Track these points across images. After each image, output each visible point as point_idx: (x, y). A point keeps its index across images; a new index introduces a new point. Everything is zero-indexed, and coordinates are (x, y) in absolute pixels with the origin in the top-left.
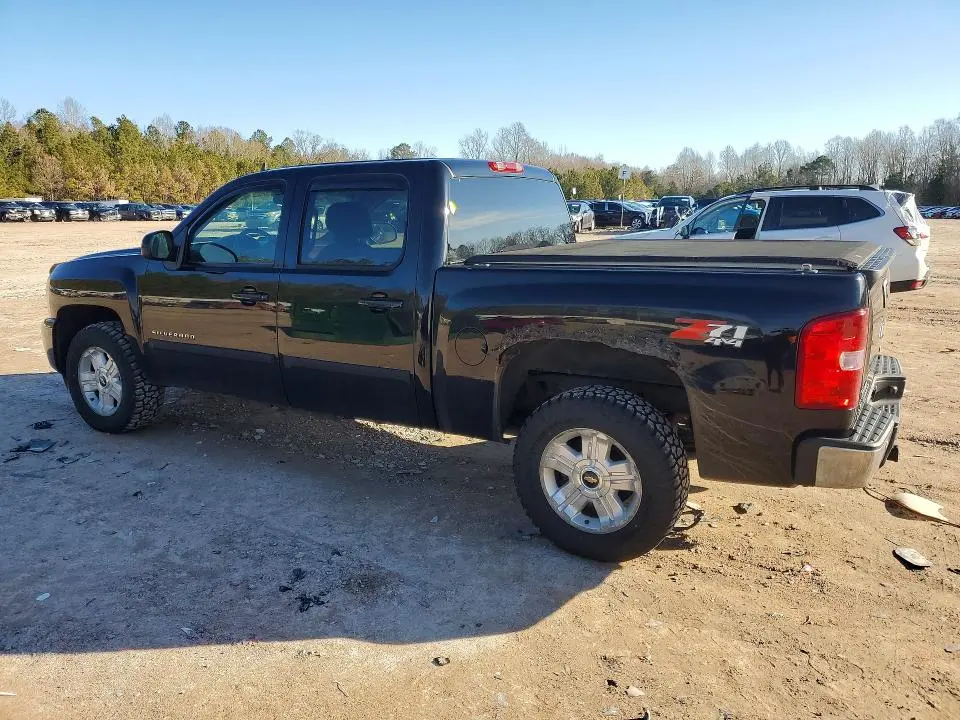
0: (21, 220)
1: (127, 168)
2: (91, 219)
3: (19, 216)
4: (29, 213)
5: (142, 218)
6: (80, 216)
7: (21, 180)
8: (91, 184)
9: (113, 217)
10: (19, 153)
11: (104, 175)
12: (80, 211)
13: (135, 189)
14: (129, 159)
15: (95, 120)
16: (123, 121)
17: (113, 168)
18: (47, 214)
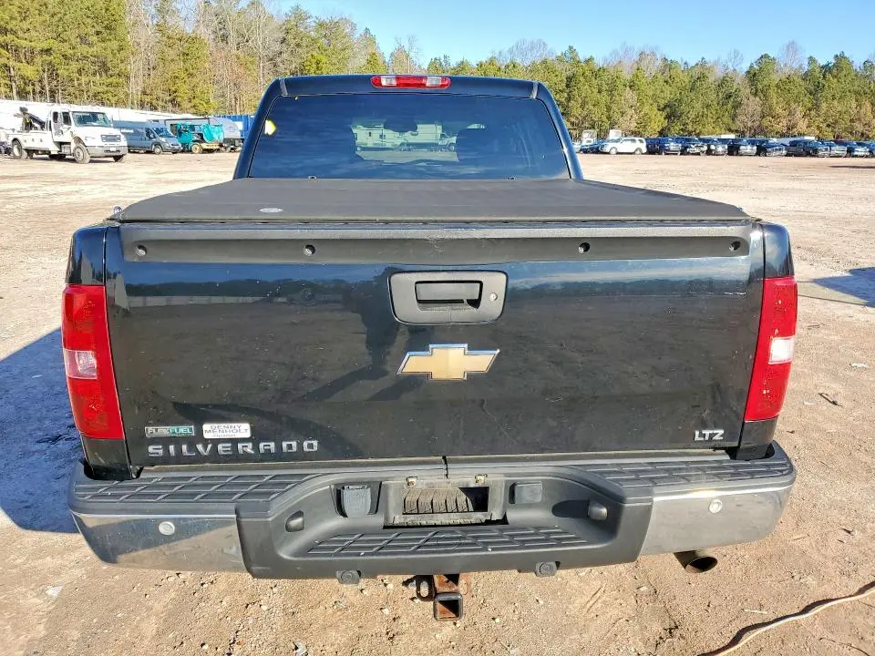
0: (698, 154)
1: (824, 106)
2: (758, 154)
3: (697, 151)
4: (705, 148)
5: (808, 154)
6: (748, 151)
7: (727, 120)
8: (784, 122)
9: (778, 153)
10: (730, 96)
11: (799, 111)
12: (749, 147)
13: (828, 126)
14: (830, 96)
15: (812, 60)
16: (840, 58)
17: (810, 105)
18: (720, 149)
